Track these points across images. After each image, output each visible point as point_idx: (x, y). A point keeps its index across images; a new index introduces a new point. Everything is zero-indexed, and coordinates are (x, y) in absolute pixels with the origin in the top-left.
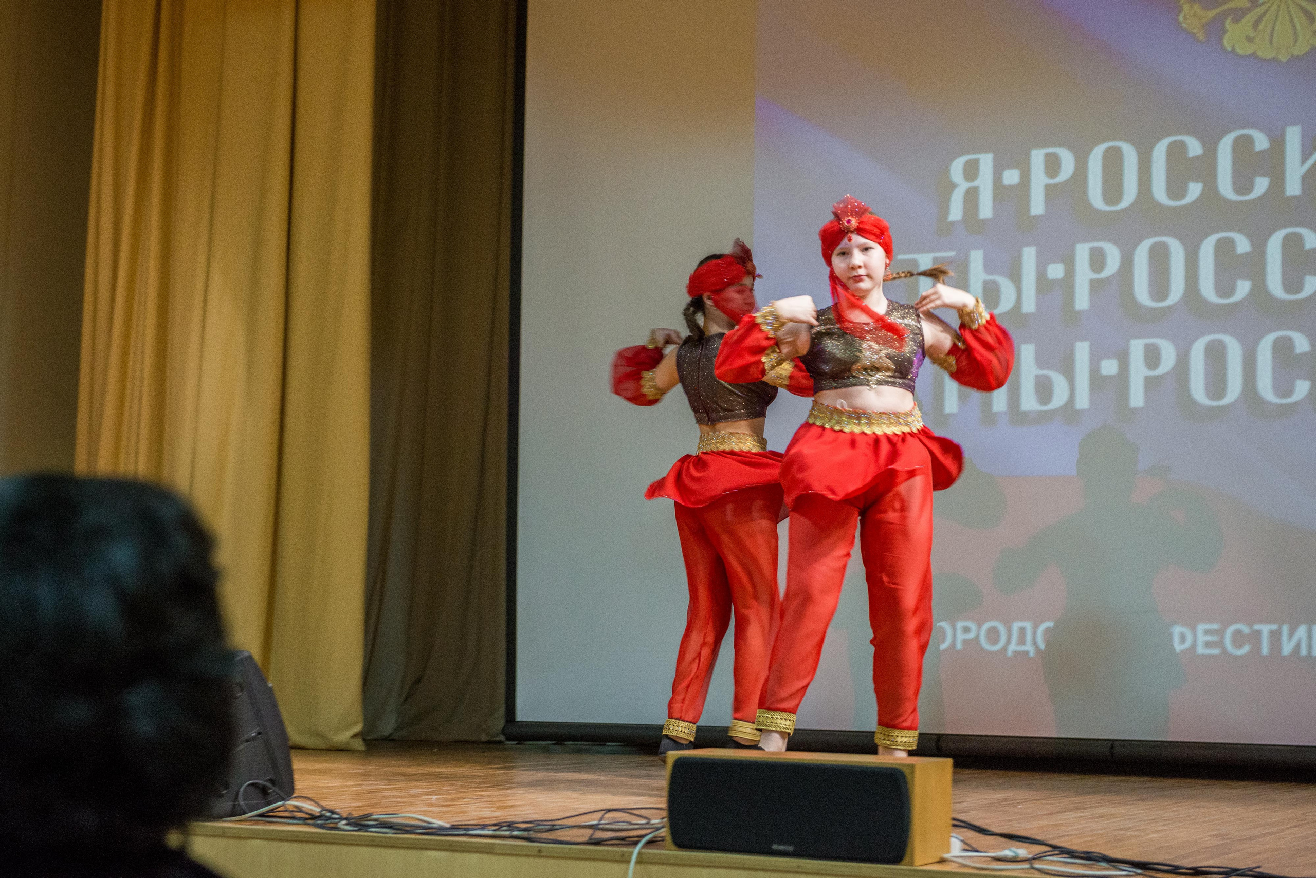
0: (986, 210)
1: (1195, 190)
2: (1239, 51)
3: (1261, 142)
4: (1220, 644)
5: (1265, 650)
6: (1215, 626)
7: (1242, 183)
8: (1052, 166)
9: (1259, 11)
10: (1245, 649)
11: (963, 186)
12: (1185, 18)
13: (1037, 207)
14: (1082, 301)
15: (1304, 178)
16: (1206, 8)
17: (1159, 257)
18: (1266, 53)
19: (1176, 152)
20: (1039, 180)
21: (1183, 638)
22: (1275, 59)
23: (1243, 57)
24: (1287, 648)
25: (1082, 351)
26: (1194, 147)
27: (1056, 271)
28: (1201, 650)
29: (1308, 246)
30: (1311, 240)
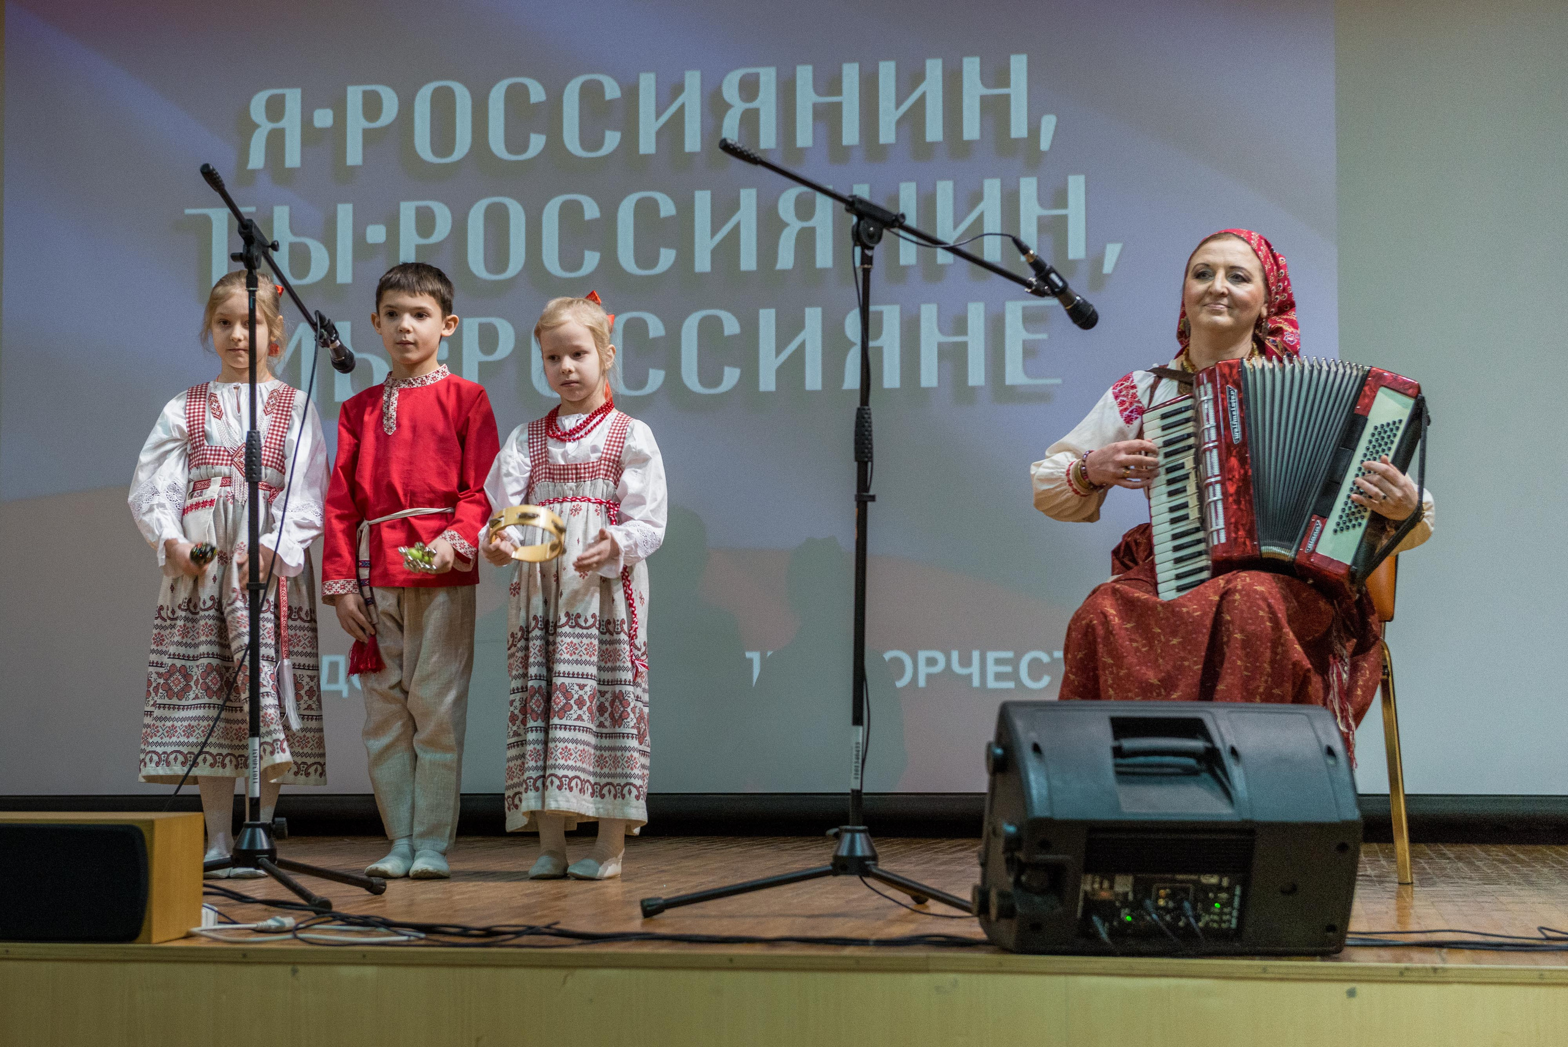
0: (293, 157)
1: (537, 143)
3: (612, 90)
7: (591, 140)
8: (372, 107)
11: (266, 128)
13: (354, 155)
15: (659, 133)
17: (497, 220)
19: (516, 97)
20: (356, 124)
26: (537, 93)
27: (376, 234)
29: (663, 214)
30: (667, 207)
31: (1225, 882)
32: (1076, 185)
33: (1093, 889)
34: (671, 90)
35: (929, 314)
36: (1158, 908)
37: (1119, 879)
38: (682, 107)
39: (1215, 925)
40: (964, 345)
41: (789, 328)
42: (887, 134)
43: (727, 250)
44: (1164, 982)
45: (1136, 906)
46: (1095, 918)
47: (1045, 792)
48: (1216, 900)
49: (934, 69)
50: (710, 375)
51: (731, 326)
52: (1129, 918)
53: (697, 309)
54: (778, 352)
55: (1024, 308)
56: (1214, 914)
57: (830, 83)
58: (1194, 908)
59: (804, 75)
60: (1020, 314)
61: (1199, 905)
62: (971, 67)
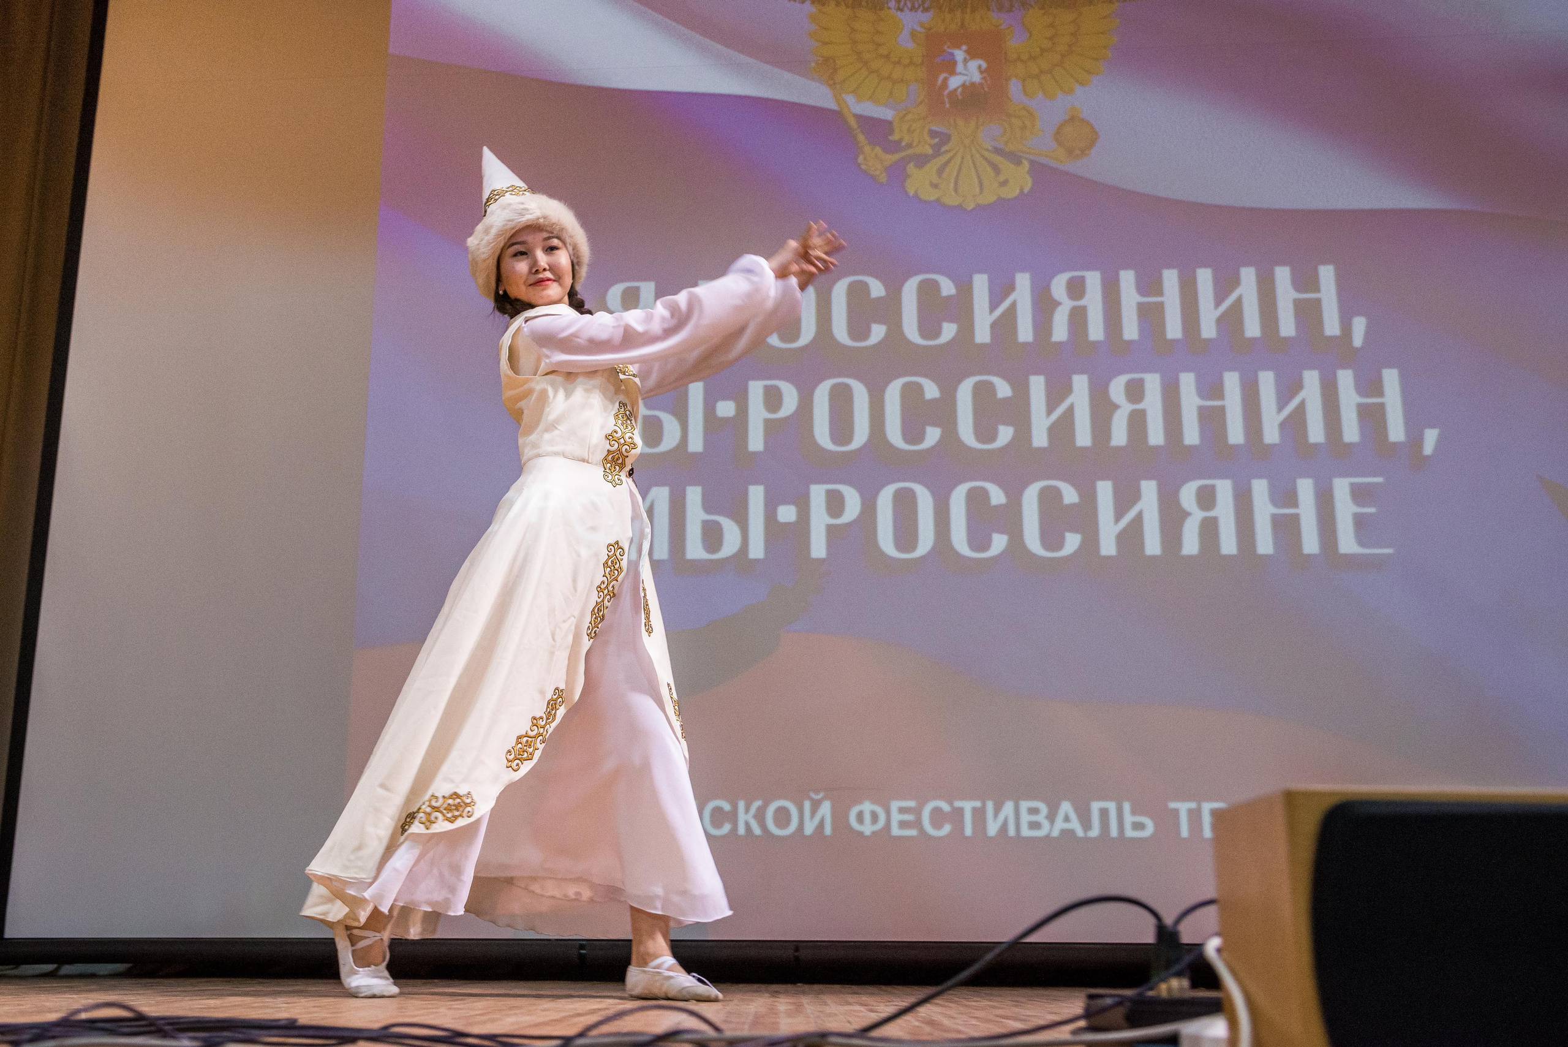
1: (878, 332)
2: (924, 196)
3: (947, 287)
4: (918, 824)
5: (968, 831)
6: (912, 804)
7: (929, 328)
9: (942, 159)
10: (947, 829)
12: (865, 159)
14: (756, 442)
15: (994, 326)
16: (886, 150)
18: (952, 199)
21: (875, 817)
22: (960, 207)
23: (926, 202)
24: (992, 829)
25: (756, 495)
26: (877, 289)
27: (726, 409)
28: (896, 831)
29: (1000, 395)
30: (1003, 389)
32: (1391, 378)
34: (1001, 290)
35: (1260, 488)
38: (1013, 305)
40: (1296, 518)
41: (1126, 499)
42: (1208, 330)
43: (1062, 429)
49: (1248, 276)
50: (1051, 537)
51: (1070, 495)
53: (1037, 480)
54: (1118, 519)
55: (1352, 485)
57: (1150, 285)
59: (1127, 279)
60: (1347, 490)
62: (1283, 275)
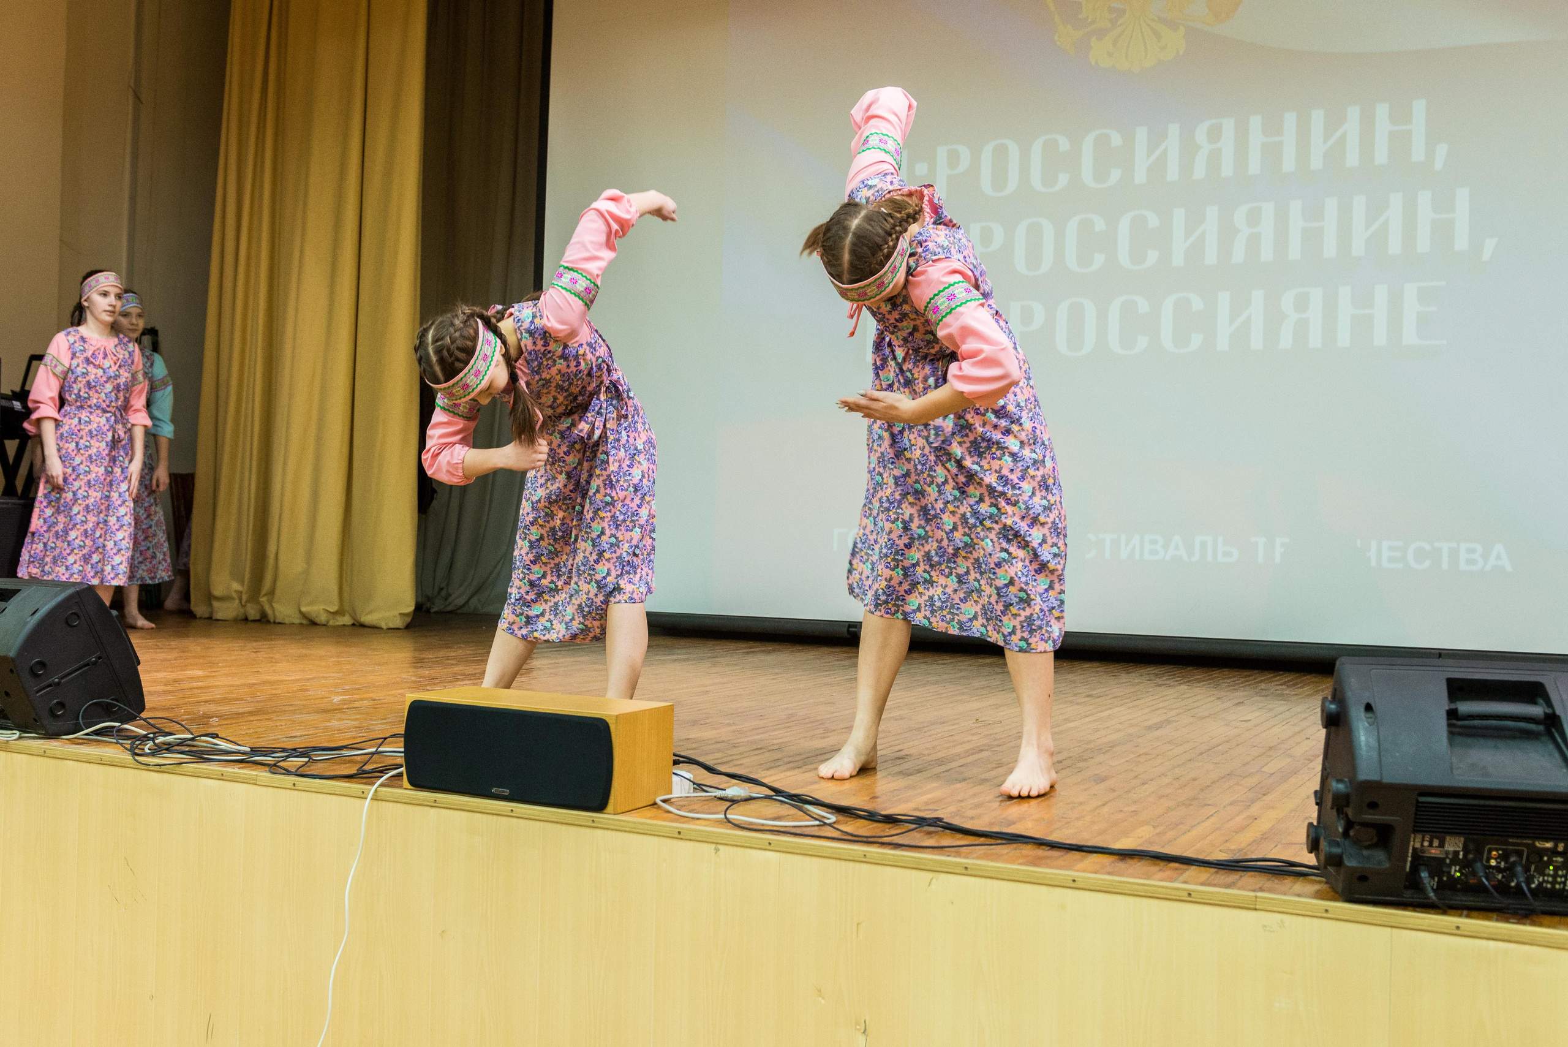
1: (1063, 179)
2: (1101, 64)
3: (1116, 140)
5: (1108, 555)
8: (953, 160)
9: (1118, 31)
12: (1059, 36)
15: (1149, 169)
16: (1076, 28)
17: (1034, 234)
19: (1050, 149)
23: (1104, 69)
24: (1124, 554)
26: (1064, 144)
29: (1150, 226)
30: (1153, 220)
31: (1561, 847)
32: (1462, 196)
33: (1422, 845)
34: (1156, 139)
35: (1345, 294)
36: (1491, 867)
37: (1448, 838)
38: (1166, 149)
39: (1549, 886)
40: (1370, 317)
41: (1239, 305)
42: (1317, 162)
43: (1196, 251)
44: (1492, 943)
45: (1465, 864)
46: (1423, 875)
47: (1375, 755)
48: (1550, 862)
49: (1354, 113)
50: (1181, 337)
51: (1197, 304)
52: (1458, 874)
53: (1173, 293)
54: (1232, 322)
55: (1420, 288)
56: (1549, 875)
57: (1273, 127)
58: (1527, 869)
59: (1256, 123)
60: (1415, 292)
61: (1533, 867)
62: (1382, 111)
